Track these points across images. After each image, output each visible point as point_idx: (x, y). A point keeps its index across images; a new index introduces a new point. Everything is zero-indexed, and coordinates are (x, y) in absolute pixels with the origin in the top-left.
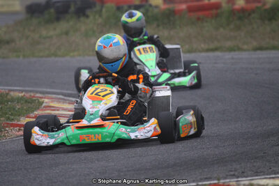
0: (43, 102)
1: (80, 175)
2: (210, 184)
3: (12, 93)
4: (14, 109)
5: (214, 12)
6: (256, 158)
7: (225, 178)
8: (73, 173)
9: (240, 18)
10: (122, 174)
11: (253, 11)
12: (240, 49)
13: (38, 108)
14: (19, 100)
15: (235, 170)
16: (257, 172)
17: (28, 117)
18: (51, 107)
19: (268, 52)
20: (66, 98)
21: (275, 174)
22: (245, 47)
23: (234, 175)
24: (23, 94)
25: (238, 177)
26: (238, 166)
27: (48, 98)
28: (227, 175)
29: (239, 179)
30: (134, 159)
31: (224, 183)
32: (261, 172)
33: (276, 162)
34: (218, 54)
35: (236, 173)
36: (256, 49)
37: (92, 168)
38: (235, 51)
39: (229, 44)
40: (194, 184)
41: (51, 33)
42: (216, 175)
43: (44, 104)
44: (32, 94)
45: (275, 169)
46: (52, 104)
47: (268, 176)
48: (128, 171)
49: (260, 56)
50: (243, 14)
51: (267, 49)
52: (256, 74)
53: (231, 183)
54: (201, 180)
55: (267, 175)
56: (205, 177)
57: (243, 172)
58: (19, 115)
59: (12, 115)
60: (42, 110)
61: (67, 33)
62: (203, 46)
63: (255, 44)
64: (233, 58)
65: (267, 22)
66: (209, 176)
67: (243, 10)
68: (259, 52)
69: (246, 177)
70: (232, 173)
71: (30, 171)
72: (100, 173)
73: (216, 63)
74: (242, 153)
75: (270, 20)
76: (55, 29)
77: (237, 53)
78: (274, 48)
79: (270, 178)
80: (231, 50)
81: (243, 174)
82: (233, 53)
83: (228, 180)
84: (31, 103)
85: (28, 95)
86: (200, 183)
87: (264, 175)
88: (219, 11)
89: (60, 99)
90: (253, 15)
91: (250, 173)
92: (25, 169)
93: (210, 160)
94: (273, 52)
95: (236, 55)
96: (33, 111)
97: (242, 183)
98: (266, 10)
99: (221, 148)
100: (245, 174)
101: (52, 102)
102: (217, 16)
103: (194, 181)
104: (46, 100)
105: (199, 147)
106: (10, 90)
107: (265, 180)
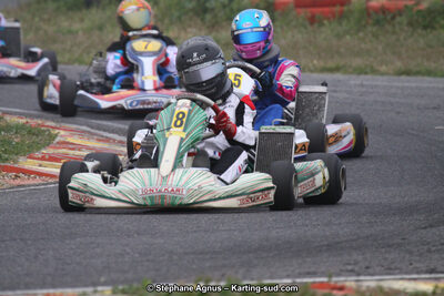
0: (56, 135)
1: (109, 256)
2: (314, 283)
3: (8, 118)
4: (10, 143)
5: (337, 9)
6: (389, 246)
7: (339, 275)
8: (98, 250)
9: (377, 23)
10: (175, 257)
11: (400, 12)
12: (374, 71)
13: (47, 145)
14: (18, 129)
15: (356, 263)
16: (390, 269)
17: (30, 158)
18: (68, 143)
19: (420, 78)
20: (93, 131)
21: (418, 273)
22: (384, 68)
23: (352, 271)
24: (24, 121)
25: (359, 275)
26: (360, 258)
27: (65, 130)
28: (341, 271)
29: (362, 278)
30: (195, 235)
31: (336, 282)
32: (396, 269)
33: (421, 255)
34: (338, 76)
35: (356, 269)
36: (400, 73)
37: (127, 245)
38: (366, 73)
39: (357, 62)
40: (289, 281)
41: (77, 26)
42: (323, 269)
43: (58, 139)
44: (40, 122)
45: (418, 265)
46: (70, 140)
47: (408, 277)
48: (186, 254)
49: (407, 84)
50: (384, 17)
51: (418, 73)
52: (398, 113)
53: (348, 284)
54: (300, 275)
55: (406, 273)
56: (307, 270)
57: (367, 268)
58: (17, 154)
59: (5, 152)
60: (55, 148)
61: (101, 28)
62: (315, 62)
63: (399, 64)
64: (362, 85)
65: (420, 31)
66: (313, 269)
67: (383, 10)
68: (403, 77)
69: (372, 275)
70: (350, 267)
71: (29, 242)
72: (140, 253)
73: (335, 91)
74: (367, 237)
75: (425, 28)
76: (82, 20)
77: (369, 77)
78: (429, 73)
79: (410, 279)
80: (361, 71)
81: (368, 271)
82: (362, 77)
83: (342, 279)
84: (37, 135)
85: (33, 122)
86: (298, 280)
87: (399, 273)
88: (345, 8)
89: (84, 131)
90: (398, 19)
91: (378, 269)
92: (22, 240)
93: (316, 244)
94: (427, 78)
95: (368, 80)
96: (39, 149)
97: (365, 284)
98: (420, 11)
99: (335, 227)
100: (370, 271)
101: (71, 136)
102: (342, 16)
103: (288, 277)
104: (62, 133)
105: (299, 223)
106: (5, 113)
107: (401, 283)
